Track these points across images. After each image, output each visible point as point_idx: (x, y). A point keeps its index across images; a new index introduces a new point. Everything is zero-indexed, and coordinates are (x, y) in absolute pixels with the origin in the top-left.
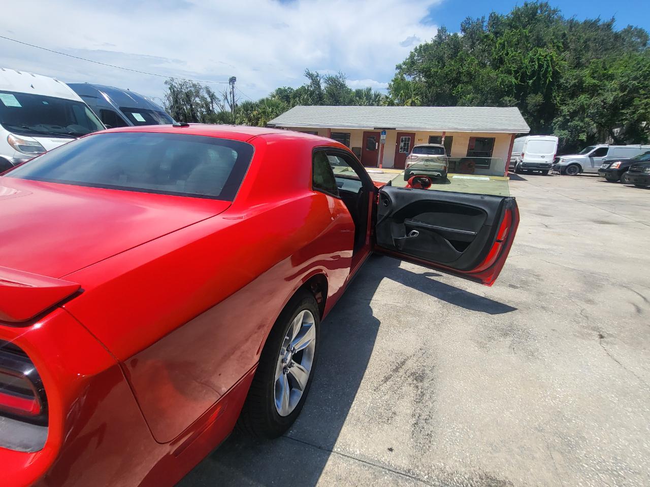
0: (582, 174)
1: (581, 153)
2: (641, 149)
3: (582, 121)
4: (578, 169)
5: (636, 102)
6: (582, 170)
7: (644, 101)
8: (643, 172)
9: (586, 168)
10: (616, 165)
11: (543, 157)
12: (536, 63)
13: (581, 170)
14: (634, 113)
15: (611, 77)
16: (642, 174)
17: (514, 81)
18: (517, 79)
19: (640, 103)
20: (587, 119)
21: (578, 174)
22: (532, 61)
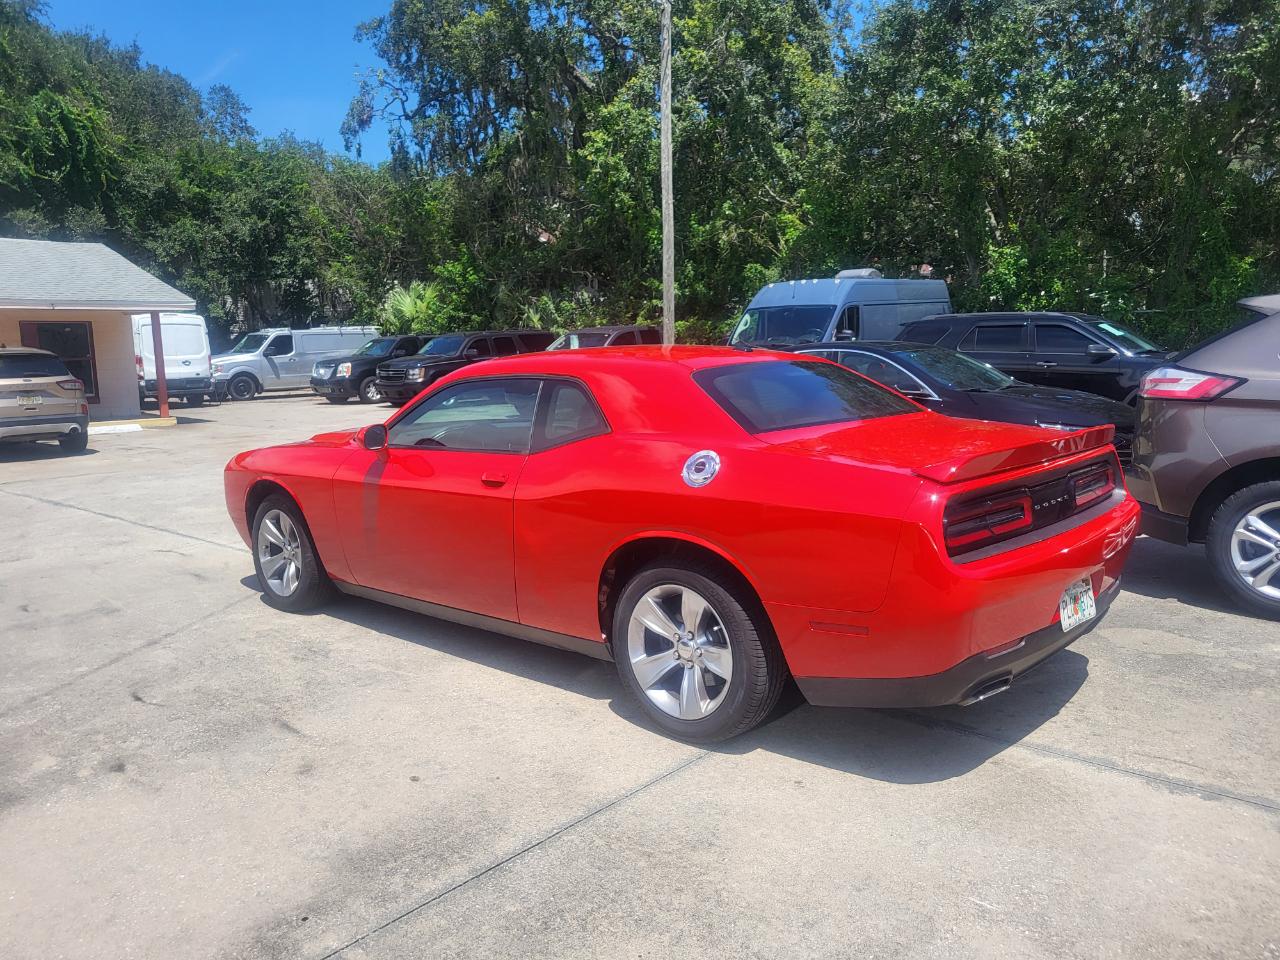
0: (264, 394)
1: (237, 348)
2: (342, 334)
3: (204, 277)
4: (253, 386)
5: (291, 242)
6: (262, 386)
7: (304, 241)
8: (406, 378)
9: (267, 379)
10: (345, 370)
11: (186, 363)
12: (60, 129)
13: (259, 388)
14: (293, 264)
15: (227, 185)
16: (407, 381)
17: (22, 167)
18: (27, 164)
19: (297, 244)
20: (209, 273)
21: (256, 395)
22: (44, 120)
